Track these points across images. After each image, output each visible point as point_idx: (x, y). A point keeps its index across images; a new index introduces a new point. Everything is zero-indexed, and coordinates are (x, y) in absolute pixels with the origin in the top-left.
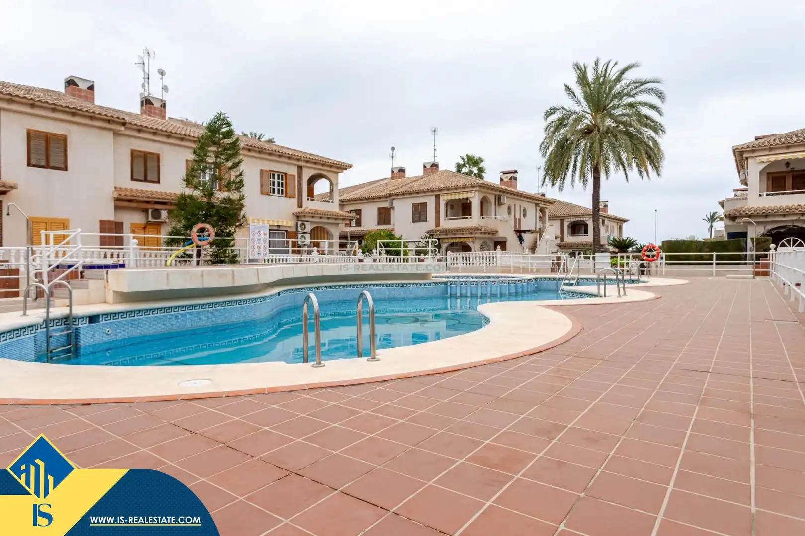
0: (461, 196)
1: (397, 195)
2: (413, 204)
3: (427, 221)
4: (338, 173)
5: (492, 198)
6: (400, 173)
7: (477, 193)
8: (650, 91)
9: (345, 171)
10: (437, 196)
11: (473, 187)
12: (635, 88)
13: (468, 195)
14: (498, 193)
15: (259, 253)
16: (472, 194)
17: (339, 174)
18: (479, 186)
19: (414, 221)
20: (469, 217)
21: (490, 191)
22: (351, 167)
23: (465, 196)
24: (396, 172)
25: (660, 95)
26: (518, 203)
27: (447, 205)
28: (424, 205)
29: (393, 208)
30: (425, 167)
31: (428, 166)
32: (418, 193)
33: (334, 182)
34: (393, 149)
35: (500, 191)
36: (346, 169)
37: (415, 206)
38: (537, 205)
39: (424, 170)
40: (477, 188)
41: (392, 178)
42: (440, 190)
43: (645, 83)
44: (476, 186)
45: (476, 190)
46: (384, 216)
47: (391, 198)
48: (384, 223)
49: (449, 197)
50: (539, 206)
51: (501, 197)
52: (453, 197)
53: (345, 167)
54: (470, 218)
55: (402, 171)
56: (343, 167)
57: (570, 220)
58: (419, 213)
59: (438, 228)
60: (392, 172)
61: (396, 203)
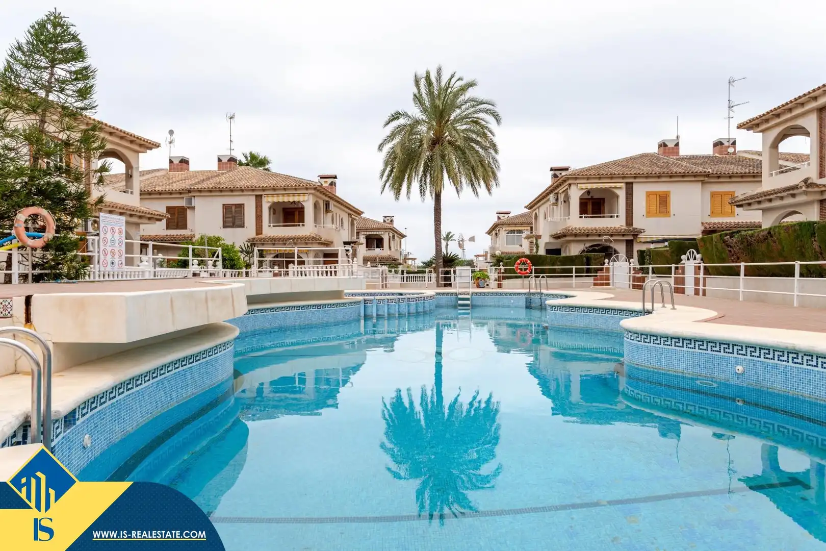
0: (291, 199)
1: (200, 191)
2: (224, 205)
3: (244, 227)
4: (138, 152)
5: (322, 205)
6: (184, 164)
7: (311, 196)
8: (487, 111)
9: (148, 151)
10: (259, 198)
11: (307, 189)
12: (473, 107)
13: (301, 198)
14: (327, 199)
15: (113, 263)
16: (306, 198)
17: (141, 154)
18: (315, 189)
19: (224, 227)
20: (301, 224)
21: (321, 195)
22: (158, 146)
23: (296, 199)
24: (178, 162)
25: (496, 116)
26: (339, 212)
27: (270, 208)
28: (241, 206)
29: (193, 208)
30: (219, 160)
31: (225, 160)
32: (232, 191)
33: (134, 164)
34: (171, 132)
35: (329, 197)
36: (151, 149)
37: (227, 208)
38: (349, 214)
39: (219, 164)
40: (313, 191)
41: (170, 170)
42: (264, 190)
43: (482, 103)
44: (311, 189)
45: (310, 194)
46: (177, 218)
47: (190, 194)
48: (178, 227)
49: (276, 199)
50: (351, 217)
51: (329, 204)
52: (281, 199)
53: (150, 145)
54: (303, 225)
55: (184, 162)
56: (147, 145)
57: (365, 233)
58: (233, 217)
59: (259, 236)
60: (171, 162)
61: (196, 202)
